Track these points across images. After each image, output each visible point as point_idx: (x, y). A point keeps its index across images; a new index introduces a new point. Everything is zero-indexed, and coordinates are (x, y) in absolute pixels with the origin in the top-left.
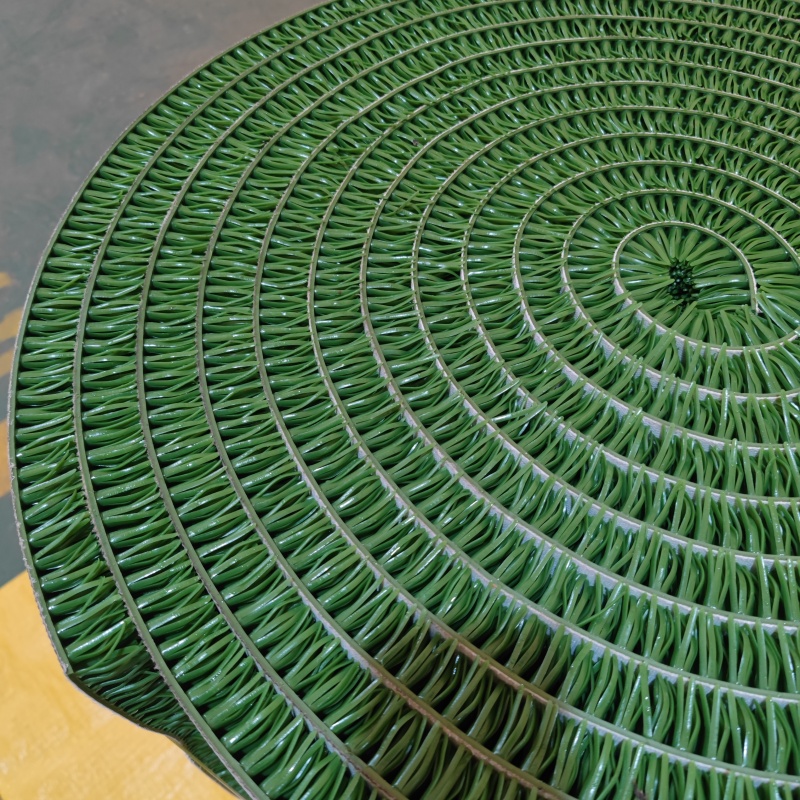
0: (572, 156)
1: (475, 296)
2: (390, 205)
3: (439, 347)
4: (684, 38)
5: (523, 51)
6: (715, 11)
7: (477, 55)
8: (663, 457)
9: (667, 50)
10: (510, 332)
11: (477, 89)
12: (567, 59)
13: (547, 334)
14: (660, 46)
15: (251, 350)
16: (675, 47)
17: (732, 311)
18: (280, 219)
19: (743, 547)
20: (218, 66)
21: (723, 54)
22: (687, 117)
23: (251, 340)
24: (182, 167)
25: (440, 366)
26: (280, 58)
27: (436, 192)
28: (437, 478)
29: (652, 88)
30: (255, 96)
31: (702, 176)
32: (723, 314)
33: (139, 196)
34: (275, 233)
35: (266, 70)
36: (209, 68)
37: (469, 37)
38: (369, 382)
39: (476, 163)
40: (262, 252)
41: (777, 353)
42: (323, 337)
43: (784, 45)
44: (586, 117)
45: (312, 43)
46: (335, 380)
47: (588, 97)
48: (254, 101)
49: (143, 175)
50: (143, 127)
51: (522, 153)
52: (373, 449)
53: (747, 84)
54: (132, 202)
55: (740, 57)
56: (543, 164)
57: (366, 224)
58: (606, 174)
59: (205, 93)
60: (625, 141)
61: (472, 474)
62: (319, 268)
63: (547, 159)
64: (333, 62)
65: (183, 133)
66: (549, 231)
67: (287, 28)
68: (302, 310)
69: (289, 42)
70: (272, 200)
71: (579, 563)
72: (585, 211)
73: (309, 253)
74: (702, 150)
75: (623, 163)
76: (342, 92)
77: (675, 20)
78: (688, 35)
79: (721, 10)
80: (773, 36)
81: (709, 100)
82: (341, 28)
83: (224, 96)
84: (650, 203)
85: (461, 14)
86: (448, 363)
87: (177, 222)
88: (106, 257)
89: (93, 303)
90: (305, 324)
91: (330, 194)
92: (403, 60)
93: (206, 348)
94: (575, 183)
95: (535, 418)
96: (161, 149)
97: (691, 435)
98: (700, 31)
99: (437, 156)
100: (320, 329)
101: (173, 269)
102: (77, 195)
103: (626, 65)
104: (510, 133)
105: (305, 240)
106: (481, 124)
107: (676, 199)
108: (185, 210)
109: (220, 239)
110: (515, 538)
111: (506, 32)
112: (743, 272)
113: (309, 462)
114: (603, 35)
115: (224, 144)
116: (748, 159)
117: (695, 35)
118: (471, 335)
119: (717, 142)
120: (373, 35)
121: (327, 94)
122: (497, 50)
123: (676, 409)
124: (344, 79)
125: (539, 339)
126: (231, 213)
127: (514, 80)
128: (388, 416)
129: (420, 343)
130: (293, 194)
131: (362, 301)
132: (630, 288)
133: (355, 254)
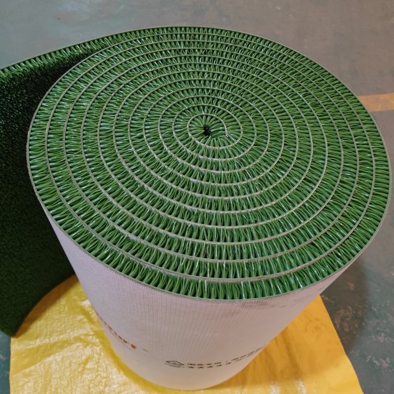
3: (141, 158)
10: (160, 151)
11: (139, 77)
12: (167, 64)
13: (171, 150)
17: (221, 137)
18: (84, 126)
22: (205, 81)
23: (84, 163)
25: (142, 163)
27: (132, 112)
29: (194, 72)
31: (211, 99)
32: (219, 138)
34: (84, 130)
37: (134, 59)
38: (122, 170)
43: (232, 54)
44: (175, 84)
48: (66, 88)
52: (127, 188)
53: (222, 68)
55: (219, 59)
56: (164, 100)
57: (112, 125)
58: (183, 101)
60: (187, 90)
61: (156, 190)
63: (165, 98)
73: (96, 135)
78: (203, 53)
79: (212, 43)
80: (229, 51)
81: (211, 74)
90: (100, 156)
92: (113, 69)
94: (174, 105)
95: (170, 173)
97: (212, 171)
98: (207, 51)
100: (105, 157)
106: (143, 88)
107: (204, 107)
109: (66, 135)
110: (169, 203)
111: (146, 56)
112: (223, 126)
113: (110, 193)
114: (177, 56)
115: (59, 104)
116: (223, 92)
119: (214, 88)
121: (90, 84)
122: (144, 63)
125: (169, 152)
126: (68, 126)
131: (116, 148)
132: (193, 134)
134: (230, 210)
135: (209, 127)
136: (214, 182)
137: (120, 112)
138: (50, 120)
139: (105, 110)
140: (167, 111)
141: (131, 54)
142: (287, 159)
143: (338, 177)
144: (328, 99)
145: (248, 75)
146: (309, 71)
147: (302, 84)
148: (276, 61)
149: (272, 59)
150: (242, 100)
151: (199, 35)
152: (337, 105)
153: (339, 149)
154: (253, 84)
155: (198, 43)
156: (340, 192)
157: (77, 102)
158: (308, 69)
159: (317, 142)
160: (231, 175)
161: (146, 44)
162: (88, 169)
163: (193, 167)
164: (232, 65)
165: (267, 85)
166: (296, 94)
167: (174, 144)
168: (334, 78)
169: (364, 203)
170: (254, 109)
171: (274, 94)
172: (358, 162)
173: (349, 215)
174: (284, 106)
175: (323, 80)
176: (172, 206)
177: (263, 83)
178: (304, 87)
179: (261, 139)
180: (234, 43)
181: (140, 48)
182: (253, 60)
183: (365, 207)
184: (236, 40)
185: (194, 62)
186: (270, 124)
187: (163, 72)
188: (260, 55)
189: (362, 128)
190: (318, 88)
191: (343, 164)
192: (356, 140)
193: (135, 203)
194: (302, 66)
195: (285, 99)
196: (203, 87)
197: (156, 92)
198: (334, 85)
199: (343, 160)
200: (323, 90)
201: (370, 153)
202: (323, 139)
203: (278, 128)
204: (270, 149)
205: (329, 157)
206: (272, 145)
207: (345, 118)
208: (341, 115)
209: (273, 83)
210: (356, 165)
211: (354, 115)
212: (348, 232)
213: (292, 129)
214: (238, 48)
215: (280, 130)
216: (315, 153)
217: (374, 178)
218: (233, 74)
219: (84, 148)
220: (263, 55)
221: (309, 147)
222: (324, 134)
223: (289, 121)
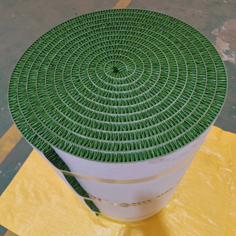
0: (93, 54)
1: (84, 83)
2: (65, 73)
3: (81, 92)
4: (106, 26)
5: (79, 37)
6: (110, 19)
7: (70, 41)
8: (118, 97)
9: (104, 29)
10: (91, 86)
11: (73, 47)
12: (87, 37)
13: (97, 85)
14: (102, 29)
15: (51, 103)
16: (105, 28)
18: (47, 81)
19: (132, 104)
20: (23, 57)
21: (114, 27)
22: (110, 42)
23: (50, 101)
24: (25, 77)
25: (82, 95)
26: (34, 52)
28: (87, 110)
29: (103, 38)
30: (33, 61)
31: (115, 51)
32: (123, 73)
33: (20, 85)
34: (47, 83)
35: (32, 55)
36: (21, 58)
37: (68, 37)
38: (71, 101)
39: (77, 61)
40: (46, 87)
41: (132, 76)
42: (62, 97)
43: (124, 22)
44: (93, 47)
45: (39, 47)
46: (66, 102)
47: (93, 43)
48: (33, 62)
49: (19, 81)
50: (14, 73)
51: (84, 56)
52: (76, 110)
53: (119, 32)
54: (19, 86)
55: (117, 27)
56: (88, 57)
58: (99, 56)
59: (23, 63)
60: (101, 49)
61: (92, 108)
62: (57, 87)
63: (89, 56)
64: (44, 50)
65: (22, 72)
66: (92, 68)
67: (33, 45)
68: (57, 94)
69: (35, 48)
70: (44, 78)
71: (110, 114)
72: (97, 63)
73: (54, 85)
74: (114, 47)
75: (101, 53)
76: (48, 55)
77: (104, 23)
78: (107, 26)
79: (111, 19)
80: (121, 21)
82: (43, 43)
83: (27, 62)
84: (108, 59)
85: (65, 33)
86: (83, 94)
87: (29, 87)
88: (19, 97)
89: (21, 105)
91: (54, 74)
92: (57, 45)
93: (43, 105)
94: (95, 59)
96: (20, 75)
97: (122, 92)
99: (70, 61)
101: (32, 95)
102: (8, 88)
103: (97, 35)
104: (81, 53)
105: (52, 83)
106: (75, 53)
107: (111, 56)
108: (29, 85)
109: (38, 87)
111: (74, 34)
112: (124, 65)
113: (67, 115)
115: (31, 71)
116: (122, 46)
117: (108, 25)
118: (85, 89)
120: (50, 42)
122: (74, 38)
123: (119, 89)
124: (48, 53)
125: (96, 86)
126: (37, 82)
127: (79, 43)
128: (76, 105)
129: (77, 92)
130: (47, 76)
131: (66, 89)
133: (62, 82)
134: (135, 111)
135: (116, 67)
136: (124, 98)
137: (65, 69)
138: (27, 81)
139: (57, 70)
140: (91, 63)
141: (66, 35)
142: (163, 76)
143: (195, 81)
144: (184, 38)
145: (135, 33)
146: (171, 23)
147: (167, 32)
148: (150, 21)
149: (147, 20)
150: (133, 48)
151: (103, 16)
152: (189, 40)
153: (194, 65)
154: (138, 37)
155: (103, 20)
156: (198, 90)
157: (40, 68)
158: (170, 22)
159: (180, 64)
160: (133, 92)
161: (73, 27)
162: (53, 104)
163: (111, 92)
164: (124, 29)
165: (146, 36)
166: (165, 38)
167: (98, 81)
168: (185, 24)
169: (213, 94)
170: (141, 52)
171: (151, 41)
172: (206, 70)
173: (204, 102)
174: (158, 46)
175: (179, 27)
176: (102, 116)
177: (144, 36)
178: (168, 33)
179: (147, 68)
180: (124, 16)
181: (71, 30)
182: (136, 24)
183: (213, 95)
184: (125, 14)
185: (102, 32)
186: (151, 58)
187: (85, 42)
188: (140, 20)
189: (206, 50)
190: (177, 32)
191: (197, 73)
192: (203, 58)
193: (81, 118)
194: (166, 21)
195: (158, 42)
196: (109, 45)
197: (83, 54)
198: (185, 28)
199: (197, 71)
200: (180, 32)
201: (213, 64)
202: (184, 61)
203: (156, 60)
204: (153, 73)
205: (188, 71)
206: (154, 71)
207: (195, 47)
208: (193, 45)
209: (149, 35)
210: (205, 72)
211: (200, 43)
212: (205, 112)
213: (164, 59)
214: (127, 18)
215: (158, 61)
216: (180, 70)
217: (217, 78)
218: (125, 34)
219: (49, 93)
220: (142, 19)
221: (176, 68)
222: (184, 58)
223: (162, 54)
